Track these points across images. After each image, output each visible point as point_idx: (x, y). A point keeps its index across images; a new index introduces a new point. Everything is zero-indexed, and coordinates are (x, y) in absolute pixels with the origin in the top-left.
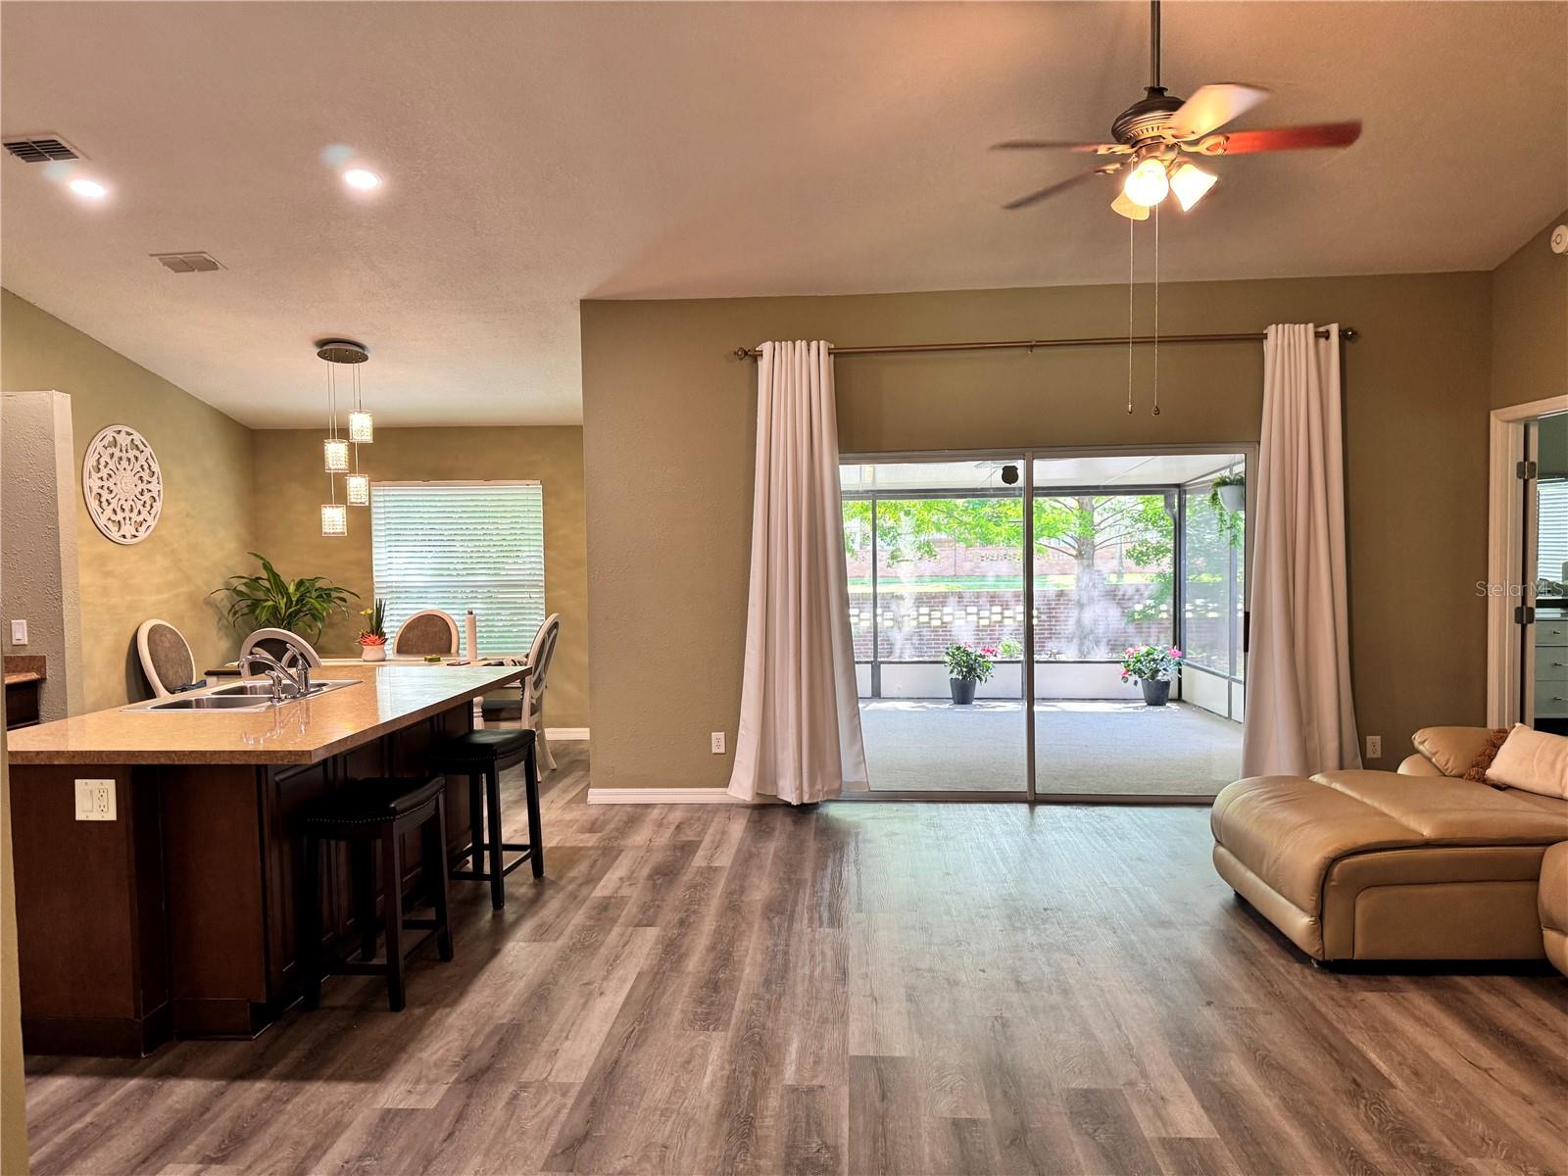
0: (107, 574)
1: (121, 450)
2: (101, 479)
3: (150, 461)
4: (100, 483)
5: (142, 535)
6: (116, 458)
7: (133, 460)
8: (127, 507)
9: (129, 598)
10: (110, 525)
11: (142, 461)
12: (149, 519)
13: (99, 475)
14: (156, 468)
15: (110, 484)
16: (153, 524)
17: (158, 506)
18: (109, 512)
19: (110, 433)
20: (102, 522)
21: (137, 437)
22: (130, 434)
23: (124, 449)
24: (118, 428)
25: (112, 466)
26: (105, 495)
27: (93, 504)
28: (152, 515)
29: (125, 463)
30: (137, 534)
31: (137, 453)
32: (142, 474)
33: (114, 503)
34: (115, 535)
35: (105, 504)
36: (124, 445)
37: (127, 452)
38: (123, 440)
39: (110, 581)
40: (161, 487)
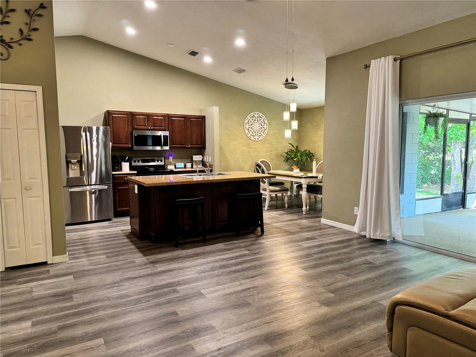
0: (250, 148)
1: (255, 118)
2: (249, 125)
3: (264, 120)
4: (249, 126)
5: (261, 138)
6: (254, 120)
7: (259, 120)
8: (256, 132)
9: (256, 154)
10: (251, 136)
11: (262, 120)
12: (263, 135)
13: (249, 124)
14: (266, 122)
15: (252, 126)
16: (264, 136)
17: (266, 131)
18: (251, 133)
19: (252, 114)
20: (248, 136)
21: (260, 114)
22: (258, 114)
24: (255, 113)
25: (252, 122)
26: (250, 129)
27: (247, 131)
28: (264, 134)
29: (256, 121)
30: (259, 138)
31: (260, 119)
32: (262, 123)
33: (252, 131)
34: (252, 138)
35: (250, 131)
36: (256, 117)
37: (257, 118)
38: (256, 115)
39: (251, 149)
40: (267, 127)
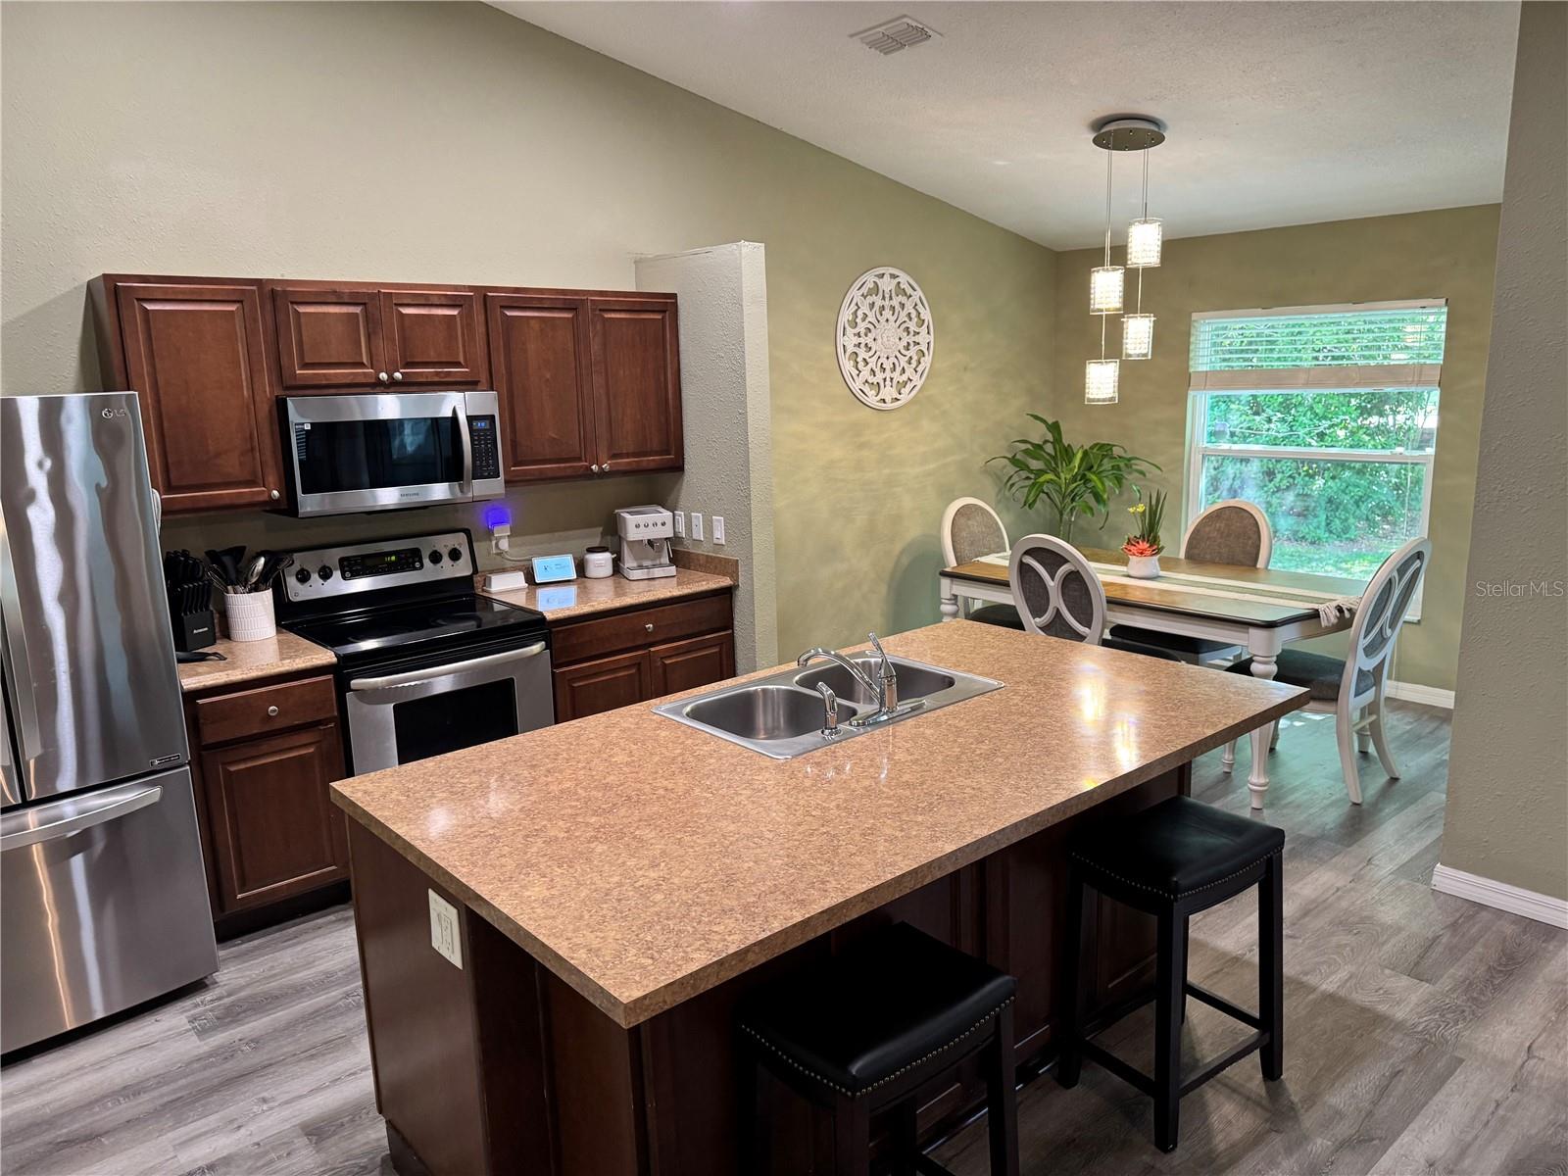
0: (862, 446)
1: (884, 298)
2: (859, 335)
3: (920, 307)
4: (856, 340)
5: (906, 396)
6: (876, 308)
7: (897, 308)
8: (888, 365)
9: (887, 471)
10: (866, 389)
11: (909, 308)
12: (915, 378)
13: (856, 331)
14: (926, 315)
15: (869, 340)
16: (920, 384)
17: (927, 361)
18: (866, 373)
19: (869, 279)
20: (856, 386)
21: (904, 279)
22: (893, 276)
23: (887, 296)
24: (881, 270)
25: (871, 318)
26: (862, 354)
27: (848, 366)
28: (919, 374)
29: (887, 313)
30: (899, 397)
31: (904, 299)
32: (909, 324)
33: (872, 363)
34: (872, 399)
35: (861, 365)
36: (887, 291)
37: (891, 298)
38: (887, 285)
39: (865, 453)
40: (931, 338)
